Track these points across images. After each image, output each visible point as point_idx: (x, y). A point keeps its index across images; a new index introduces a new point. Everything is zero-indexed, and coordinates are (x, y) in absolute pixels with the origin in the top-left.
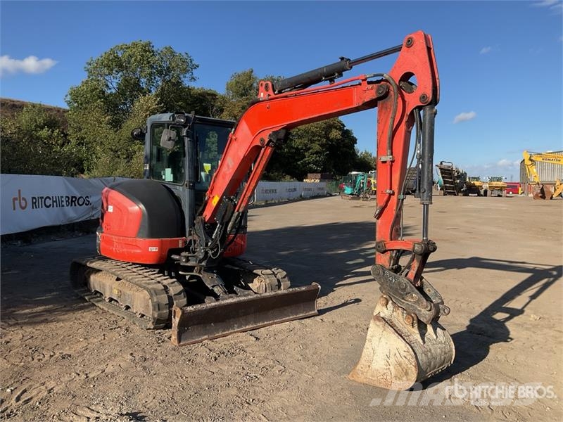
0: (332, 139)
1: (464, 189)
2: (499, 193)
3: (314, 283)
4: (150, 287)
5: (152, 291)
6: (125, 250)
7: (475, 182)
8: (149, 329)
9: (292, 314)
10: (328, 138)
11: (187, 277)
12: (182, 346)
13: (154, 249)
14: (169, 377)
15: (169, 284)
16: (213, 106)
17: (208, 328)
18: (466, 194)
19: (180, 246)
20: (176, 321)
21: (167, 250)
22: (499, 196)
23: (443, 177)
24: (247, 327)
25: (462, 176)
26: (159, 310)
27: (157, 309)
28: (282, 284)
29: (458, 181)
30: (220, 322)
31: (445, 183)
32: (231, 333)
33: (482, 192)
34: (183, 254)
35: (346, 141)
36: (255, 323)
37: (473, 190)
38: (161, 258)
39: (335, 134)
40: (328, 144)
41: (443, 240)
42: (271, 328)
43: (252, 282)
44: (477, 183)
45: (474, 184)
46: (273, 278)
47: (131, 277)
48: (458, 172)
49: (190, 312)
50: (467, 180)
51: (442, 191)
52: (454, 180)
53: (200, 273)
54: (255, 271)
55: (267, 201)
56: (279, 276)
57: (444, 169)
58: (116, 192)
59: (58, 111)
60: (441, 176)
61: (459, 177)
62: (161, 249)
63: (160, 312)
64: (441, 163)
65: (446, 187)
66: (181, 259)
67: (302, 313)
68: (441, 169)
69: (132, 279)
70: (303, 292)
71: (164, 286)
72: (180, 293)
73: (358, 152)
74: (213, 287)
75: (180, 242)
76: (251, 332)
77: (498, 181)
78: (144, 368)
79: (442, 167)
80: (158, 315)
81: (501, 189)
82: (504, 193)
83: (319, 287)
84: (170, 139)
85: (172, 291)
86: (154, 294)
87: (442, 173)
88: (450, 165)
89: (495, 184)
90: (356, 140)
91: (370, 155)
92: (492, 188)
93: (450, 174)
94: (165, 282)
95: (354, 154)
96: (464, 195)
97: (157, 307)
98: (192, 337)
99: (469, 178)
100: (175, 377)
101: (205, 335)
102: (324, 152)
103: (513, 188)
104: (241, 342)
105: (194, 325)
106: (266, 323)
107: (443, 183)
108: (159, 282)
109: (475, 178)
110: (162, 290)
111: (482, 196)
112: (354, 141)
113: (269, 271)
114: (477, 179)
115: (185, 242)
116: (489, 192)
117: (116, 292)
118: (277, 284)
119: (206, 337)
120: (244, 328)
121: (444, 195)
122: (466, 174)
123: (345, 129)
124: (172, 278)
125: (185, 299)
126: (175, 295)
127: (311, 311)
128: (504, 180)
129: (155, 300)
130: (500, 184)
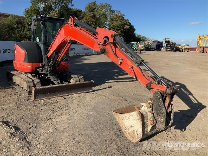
0: (125, 29)
1: (174, 49)
2: (188, 51)
3: (91, 80)
4: (27, 80)
5: (27, 82)
6: (20, 67)
7: (179, 46)
8: (27, 95)
9: (82, 91)
10: (124, 29)
11: (46, 77)
12: (36, 101)
13: (30, 67)
14: (25, 111)
15: (34, 79)
16: (80, 16)
17: (47, 95)
18: (175, 51)
19: (40, 66)
20: (33, 92)
21: (35, 67)
22: (188, 52)
23: (166, 44)
24: (63, 95)
25: (174, 44)
26: (30, 88)
27: (29, 88)
28: (81, 80)
29: (172, 46)
30: (52, 93)
31: (167, 47)
32: (57, 97)
33: (181, 50)
34: (40, 69)
35: (131, 30)
36: (67, 94)
37: (178, 49)
38: (32, 70)
39: (127, 27)
40: (124, 31)
41: (155, 67)
42: (72, 96)
43: (71, 80)
44: (180, 47)
45: (178, 47)
46: (78, 78)
47: (21, 77)
48: (172, 42)
49: (38, 89)
50: (176, 46)
51: (166, 50)
52: (170, 45)
53: (50, 76)
54: (71, 76)
55: (98, 53)
56: (80, 78)
57: (167, 41)
58: (18, 46)
59: (23, 18)
60: (165, 44)
61: (172, 44)
62: (32, 66)
63: (30, 89)
64: (166, 39)
65: (167, 48)
66: (40, 70)
67: (86, 91)
68: (165, 41)
69: (22, 77)
70: (86, 83)
71: (32, 80)
72: (38, 83)
73: (136, 34)
74: (54, 81)
75: (40, 64)
76: (64, 97)
77: (187, 46)
78: (18, 107)
79: (166, 40)
80: (29, 90)
81: (188, 49)
82: (189, 50)
83: (93, 82)
84: (35, 25)
85: (35, 82)
86: (28, 82)
87: (166, 43)
88: (169, 39)
89: (186, 47)
90: (135, 30)
91: (141, 36)
92: (185, 49)
93: (169, 43)
94: (33, 79)
95: (134, 35)
96: (174, 51)
97: (29, 87)
98: (40, 98)
99: (177, 45)
100: (27, 110)
101: (46, 97)
102: (122, 34)
103: (194, 49)
104: (58, 100)
105: (41, 94)
106: (71, 94)
107: (166, 47)
108: (31, 79)
109: (179, 45)
110: (31, 81)
111: (181, 51)
112: (134, 30)
113: (76, 76)
114: (180, 45)
115: (42, 64)
116: (184, 50)
117: (19, 82)
118: (79, 80)
119: (46, 98)
120: (62, 95)
121: (167, 51)
122: (175, 43)
123: (131, 25)
124: (37, 77)
125: (41, 85)
126: (36, 83)
127: (90, 90)
128: (190, 46)
129: (28, 85)
130: (188, 47)
